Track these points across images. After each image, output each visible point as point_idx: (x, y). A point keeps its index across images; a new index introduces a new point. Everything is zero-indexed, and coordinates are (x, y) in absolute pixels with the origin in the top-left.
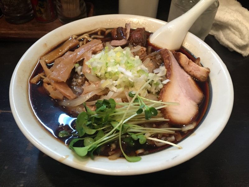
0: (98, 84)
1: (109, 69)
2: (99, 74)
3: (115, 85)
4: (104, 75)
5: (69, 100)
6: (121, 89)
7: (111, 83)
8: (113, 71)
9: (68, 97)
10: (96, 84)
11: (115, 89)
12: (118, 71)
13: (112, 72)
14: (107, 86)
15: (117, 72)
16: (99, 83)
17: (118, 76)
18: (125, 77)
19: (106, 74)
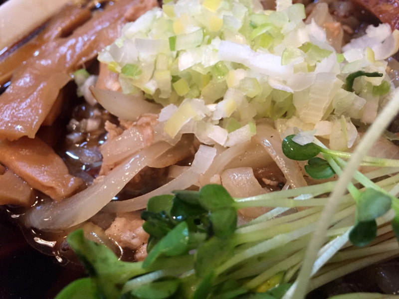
0: (148, 124)
1: (186, 62)
2: (150, 87)
3: (217, 118)
4: (168, 88)
5: (52, 200)
6: (245, 132)
7: (201, 115)
8: (200, 64)
9: (47, 192)
10: (141, 127)
11: (218, 135)
12: (222, 62)
13: (199, 70)
14: (186, 126)
15: (215, 67)
16: (154, 119)
17: (225, 82)
18: (255, 80)
19: (176, 84)
